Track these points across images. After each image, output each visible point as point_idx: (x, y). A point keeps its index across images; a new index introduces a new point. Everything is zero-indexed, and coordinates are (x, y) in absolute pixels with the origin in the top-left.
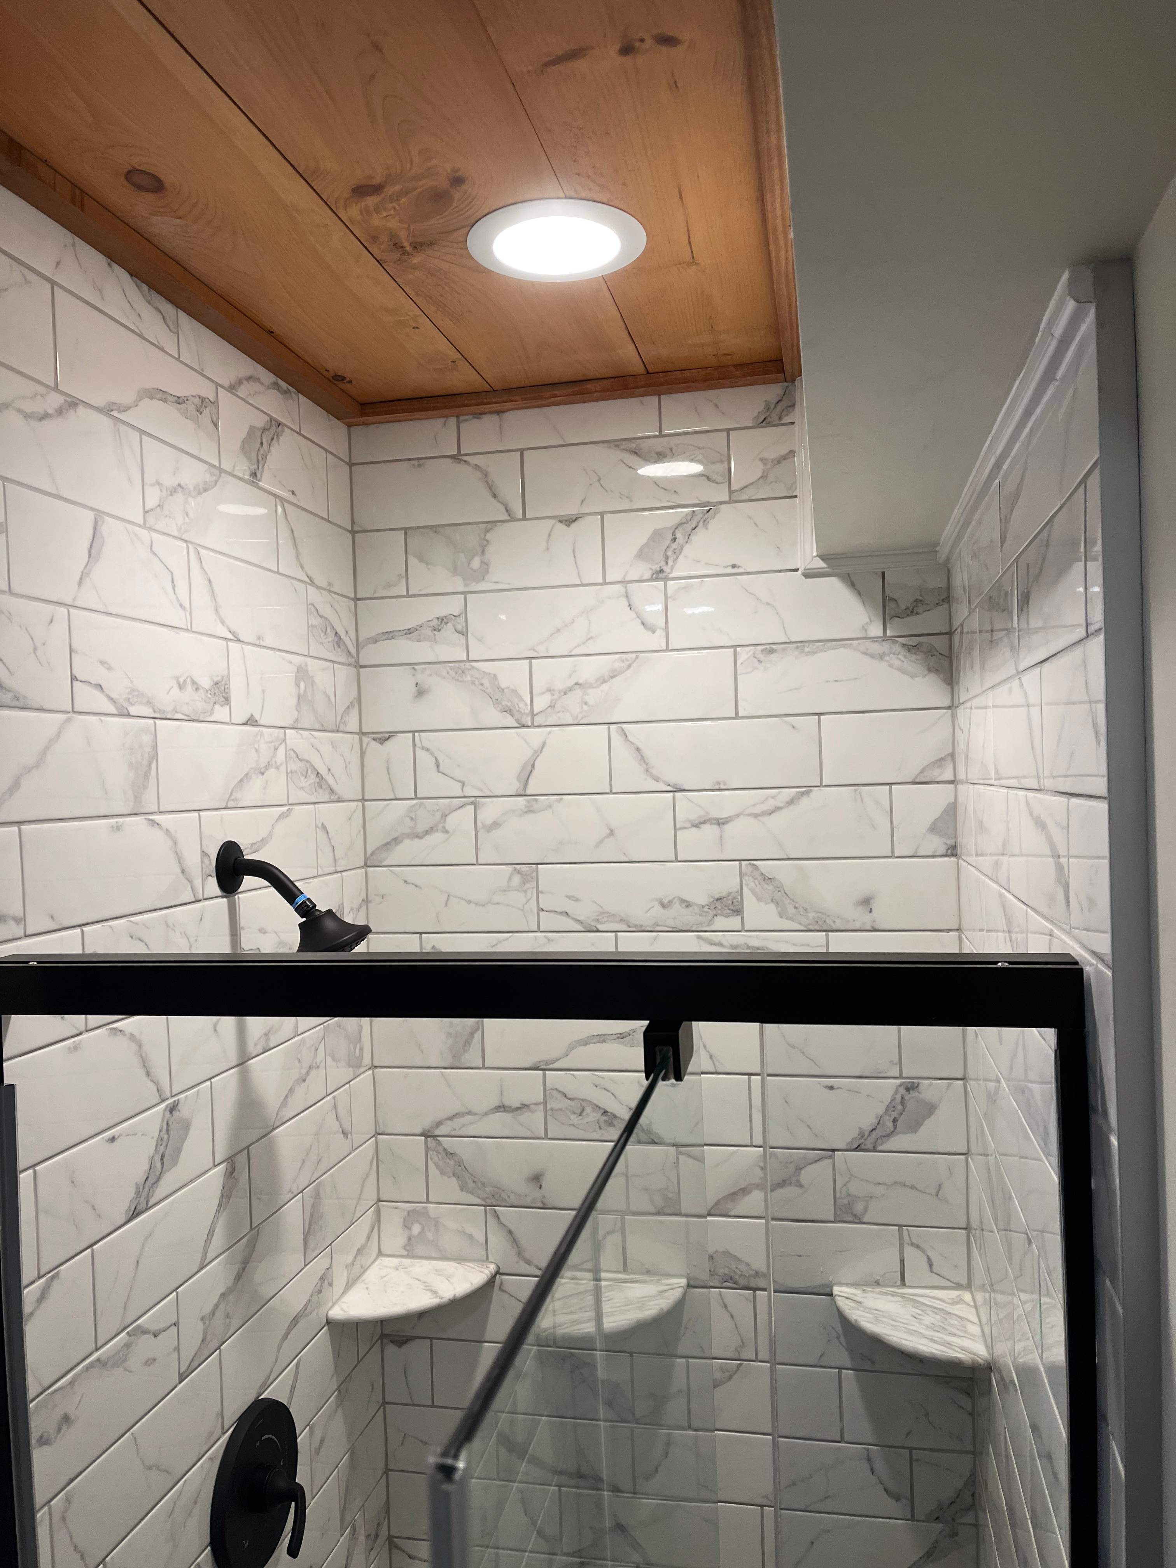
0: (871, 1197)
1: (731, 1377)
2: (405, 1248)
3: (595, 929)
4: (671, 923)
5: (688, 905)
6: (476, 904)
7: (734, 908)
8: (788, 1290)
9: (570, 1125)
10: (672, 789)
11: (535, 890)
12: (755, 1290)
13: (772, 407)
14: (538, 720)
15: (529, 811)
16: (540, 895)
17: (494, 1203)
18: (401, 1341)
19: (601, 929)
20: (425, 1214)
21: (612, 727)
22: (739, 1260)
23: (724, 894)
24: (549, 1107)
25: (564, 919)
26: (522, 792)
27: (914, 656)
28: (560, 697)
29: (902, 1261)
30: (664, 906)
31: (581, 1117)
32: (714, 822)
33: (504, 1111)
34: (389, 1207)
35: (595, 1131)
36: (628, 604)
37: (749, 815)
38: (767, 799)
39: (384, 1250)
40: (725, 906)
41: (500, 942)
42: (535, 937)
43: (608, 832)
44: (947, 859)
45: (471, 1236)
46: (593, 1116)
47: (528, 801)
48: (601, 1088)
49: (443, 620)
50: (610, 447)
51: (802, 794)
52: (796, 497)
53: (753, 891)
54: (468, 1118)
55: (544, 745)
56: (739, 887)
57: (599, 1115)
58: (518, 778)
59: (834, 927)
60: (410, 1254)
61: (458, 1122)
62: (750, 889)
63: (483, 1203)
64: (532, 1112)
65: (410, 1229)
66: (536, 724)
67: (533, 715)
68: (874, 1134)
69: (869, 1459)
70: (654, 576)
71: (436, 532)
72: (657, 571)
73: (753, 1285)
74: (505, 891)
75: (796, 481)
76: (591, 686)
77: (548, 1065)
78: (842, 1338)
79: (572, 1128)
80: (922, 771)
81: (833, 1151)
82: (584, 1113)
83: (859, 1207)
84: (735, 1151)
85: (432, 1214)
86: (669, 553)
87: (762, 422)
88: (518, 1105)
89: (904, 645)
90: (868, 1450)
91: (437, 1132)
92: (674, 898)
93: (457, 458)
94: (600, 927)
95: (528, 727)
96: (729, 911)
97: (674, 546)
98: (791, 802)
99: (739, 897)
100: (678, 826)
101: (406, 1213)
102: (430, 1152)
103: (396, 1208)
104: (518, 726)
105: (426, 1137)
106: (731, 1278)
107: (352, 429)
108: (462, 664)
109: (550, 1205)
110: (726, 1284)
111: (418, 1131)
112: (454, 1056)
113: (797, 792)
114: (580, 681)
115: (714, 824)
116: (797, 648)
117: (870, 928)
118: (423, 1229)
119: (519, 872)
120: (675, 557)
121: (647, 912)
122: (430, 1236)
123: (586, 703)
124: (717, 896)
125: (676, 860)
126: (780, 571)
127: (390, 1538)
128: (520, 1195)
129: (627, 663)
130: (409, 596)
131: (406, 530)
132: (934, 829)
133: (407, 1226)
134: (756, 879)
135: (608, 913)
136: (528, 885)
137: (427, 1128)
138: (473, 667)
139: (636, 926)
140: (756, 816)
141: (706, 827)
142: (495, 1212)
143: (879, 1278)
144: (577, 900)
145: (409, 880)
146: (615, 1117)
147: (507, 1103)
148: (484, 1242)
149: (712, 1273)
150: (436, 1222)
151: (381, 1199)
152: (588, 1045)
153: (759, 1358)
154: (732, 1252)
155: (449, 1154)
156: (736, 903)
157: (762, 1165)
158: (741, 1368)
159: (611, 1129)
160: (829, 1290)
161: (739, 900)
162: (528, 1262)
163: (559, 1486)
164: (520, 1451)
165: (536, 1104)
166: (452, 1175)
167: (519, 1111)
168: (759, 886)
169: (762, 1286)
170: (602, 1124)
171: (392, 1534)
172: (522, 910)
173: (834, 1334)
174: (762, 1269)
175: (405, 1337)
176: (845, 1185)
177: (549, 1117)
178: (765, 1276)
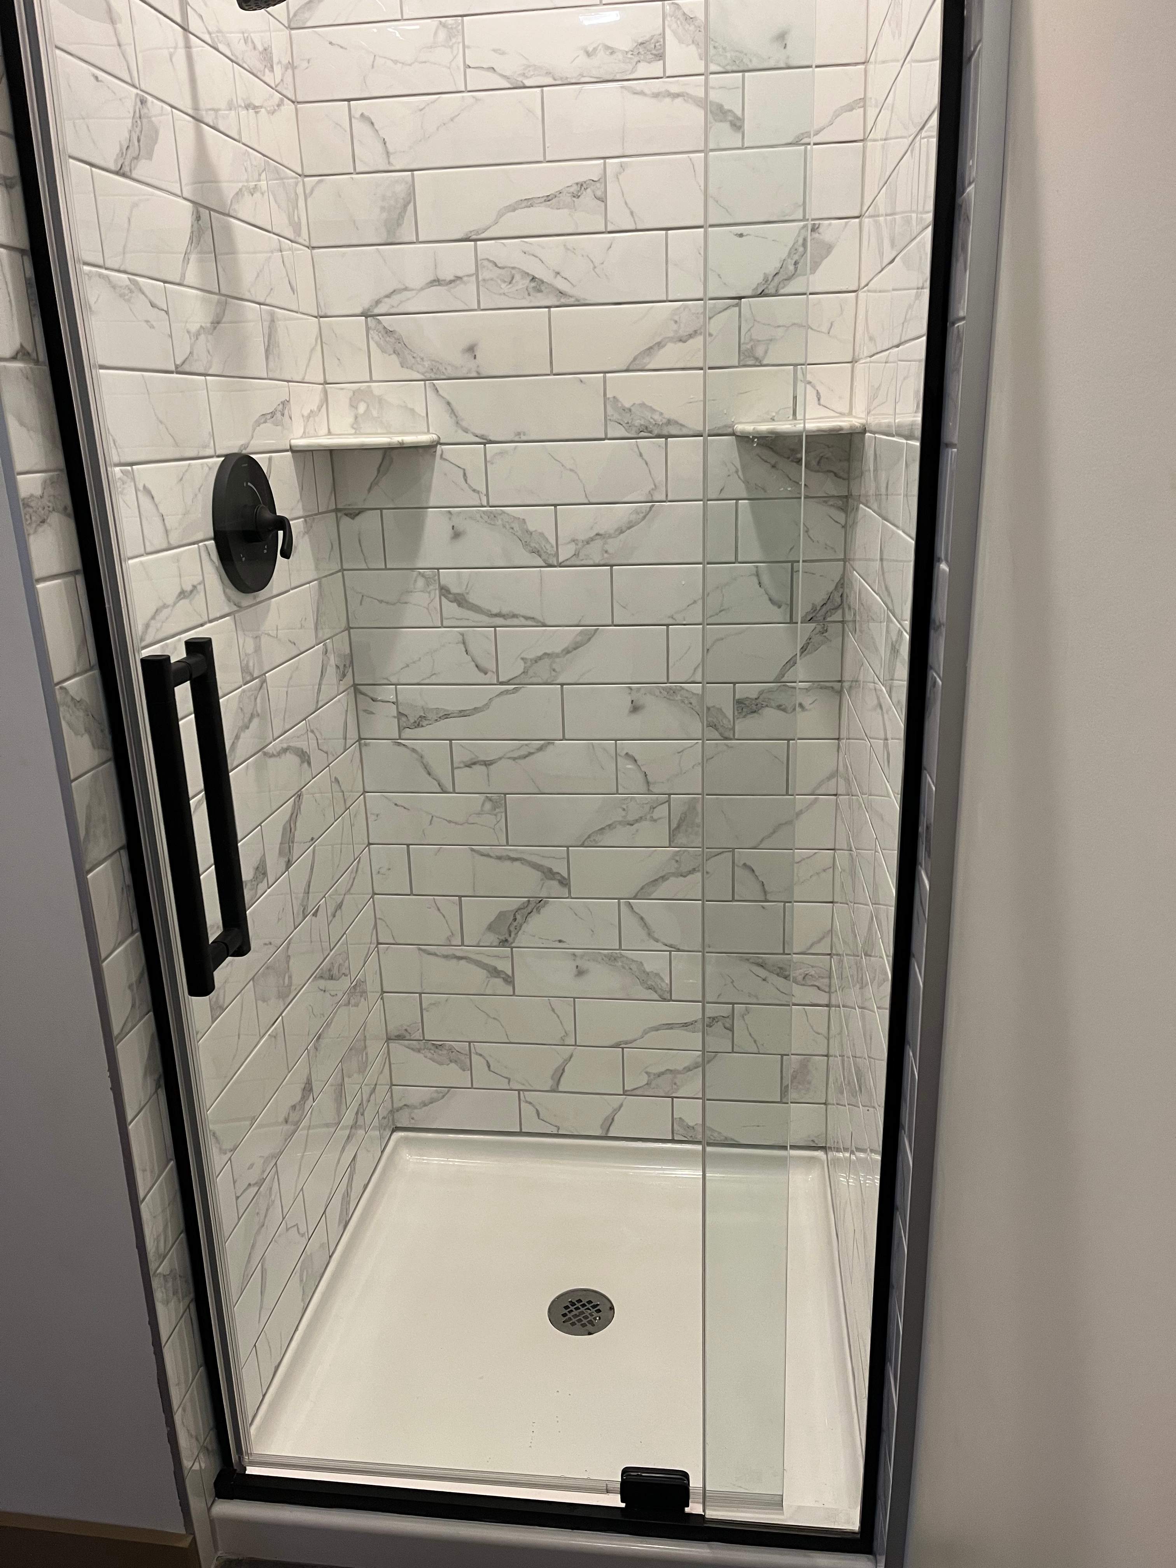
0: (771, 340)
1: (644, 517)
2: (353, 428)
3: (521, 85)
4: (595, 73)
5: (612, 51)
6: (402, 63)
7: (657, 53)
8: (696, 433)
9: (500, 294)
11: (461, 45)
12: (667, 437)
16: (466, 50)
17: (433, 376)
18: (354, 513)
19: (527, 84)
20: (369, 391)
22: (653, 410)
23: (647, 38)
24: (480, 278)
25: (490, 74)
29: (795, 396)
30: (588, 54)
31: (510, 286)
33: (439, 285)
34: (336, 388)
35: (524, 298)
39: (332, 430)
40: (648, 51)
41: (430, 104)
42: (463, 97)
45: (412, 411)
46: (522, 283)
48: (529, 254)
53: (675, 33)
54: (405, 295)
56: (661, 28)
57: (528, 281)
59: (751, 67)
60: (358, 432)
61: (396, 298)
62: (672, 31)
63: (422, 377)
64: (465, 283)
65: (356, 408)
68: (776, 280)
69: (758, 575)
73: (665, 432)
77: (479, 234)
78: (740, 473)
79: (503, 297)
81: (740, 298)
82: (514, 281)
83: (760, 351)
84: (652, 307)
85: (376, 392)
88: (452, 278)
90: (757, 567)
91: (377, 311)
92: (598, 45)
94: (527, 83)
96: (651, 56)
99: (661, 40)
101: (351, 393)
102: (371, 332)
103: (342, 389)
105: (366, 317)
106: (646, 428)
109: (484, 374)
110: (642, 434)
111: (359, 311)
112: (388, 232)
117: (782, 65)
118: (368, 406)
119: (444, 25)
121: (572, 62)
122: (375, 413)
124: (640, 40)
127: (355, 686)
128: (456, 368)
133: (353, 406)
134: (678, 18)
135: (534, 65)
136: (453, 40)
137: (366, 306)
139: (561, 78)
142: (434, 385)
143: (774, 414)
144: (503, 53)
145: (333, 42)
146: (543, 282)
147: (441, 277)
148: (425, 415)
149: (629, 426)
150: (380, 400)
151: (328, 382)
152: (517, 211)
153: (669, 499)
154: (647, 403)
155: (389, 332)
156: (658, 47)
157: (676, 318)
158: (654, 509)
159: (539, 295)
160: (730, 430)
161: (662, 43)
162: (466, 431)
163: (495, 627)
164: (460, 601)
165: (468, 276)
166: (392, 352)
167: (452, 285)
168: (680, 27)
169: (674, 432)
170: (530, 290)
171: (356, 682)
172: (449, 68)
173: (734, 469)
174: (673, 417)
175: (357, 509)
176: (749, 330)
177: (481, 288)
178: (676, 423)
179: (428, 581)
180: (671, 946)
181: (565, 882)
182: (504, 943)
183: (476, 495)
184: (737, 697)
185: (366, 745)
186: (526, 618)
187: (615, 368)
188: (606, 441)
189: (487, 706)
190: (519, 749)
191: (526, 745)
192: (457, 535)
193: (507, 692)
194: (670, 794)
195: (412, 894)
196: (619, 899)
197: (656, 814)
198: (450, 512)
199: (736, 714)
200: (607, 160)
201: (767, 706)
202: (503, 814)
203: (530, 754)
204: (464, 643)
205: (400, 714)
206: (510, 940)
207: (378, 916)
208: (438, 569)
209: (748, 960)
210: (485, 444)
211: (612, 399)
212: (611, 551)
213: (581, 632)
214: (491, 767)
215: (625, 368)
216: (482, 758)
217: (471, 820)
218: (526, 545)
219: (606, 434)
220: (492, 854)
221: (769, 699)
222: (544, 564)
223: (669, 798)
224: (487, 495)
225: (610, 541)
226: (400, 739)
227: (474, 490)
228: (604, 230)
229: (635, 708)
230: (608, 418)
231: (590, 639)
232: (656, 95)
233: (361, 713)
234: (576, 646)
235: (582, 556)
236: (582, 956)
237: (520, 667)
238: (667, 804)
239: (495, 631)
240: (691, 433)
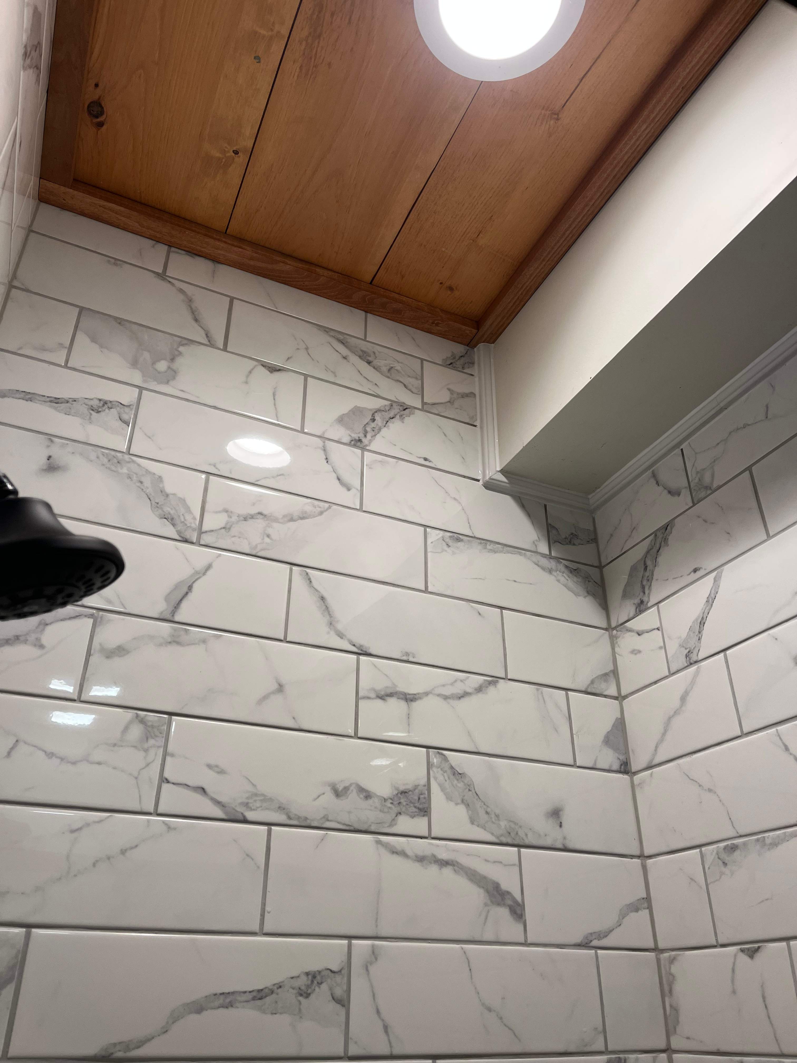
3: (241, 818)
4: (345, 818)
5: (368, 795)
6: (62, 759)
7: (421, 806)
10: (354, 649)
11: (161, 751)
13: (457, 358)
14: (206, 539)
15: (174, 641)
16: (168, 759)
19: (249, 818)
21: (295, 568)
23: (410, 787)
25: (198, 797)
26: (168, 617)
27: (575, 579)
28: (238, 522)
30: (338, 793)
32: (401, 696)
36: (325, 457)
37: (439, 695)
38: (456, 681)
40: (411, 802)
41: (88, 825)
42: (148, 821)
43: (276, 686)
44: (620, 775)
47: (175, 630)
49: (105, 404)
50: (319, 330)
51: (490, 683)
52: (475, 426)
53: (441, 786)
55: (209, 567)
56: (426, 779)
58: (167, 598)
59: (527, 842)
62: (438, 785)
66: (202, 542)
67: (201, 532)
70: (353, 442)
71: (120, 323)
72: (355, 440)
74: (115, 745)
75: (476, 415)
76: (276, 520)
80: (592, 682)
86: (368, 429)
87: (450, 365)
89: (567, 567)
92: (351, 785)
93: (162, 276)
94: (250, 816)
95: (192, 543)
96: (414, 810)
97: (373, 425)
98: (479, 689)
99: (426, 792)
100: (361, 694)
104: (179, 538)
107: (43, 205)
108: (119, 455)
113: (485, 680)
114: (265, 512)
115: (402, 699)
116: (481, 543)
117: (560, 846)
119: (142, 721)
120: (373, 433)
121: (315, 799)
123: (268, 536)
124: (402, 788)
125: (356, 736)
126: (464, 477)
129: (319, 509)
130: (66, 366)
131: (82, 309)
132: (607, 741)
134: (445, 772)
135: (263, 795)
136: (151, 742)
138: (134, 462)
139: (299, 818)
140: (446, 698)
141: (392, 702)
144: (222, 772)
152: (205, 1013)
156: (422, 800)
161: (426, 796)
168: (448, 781)
172: (136, 778)
200: (354, 942)
228: (342, 1054)
232: (421, 859)
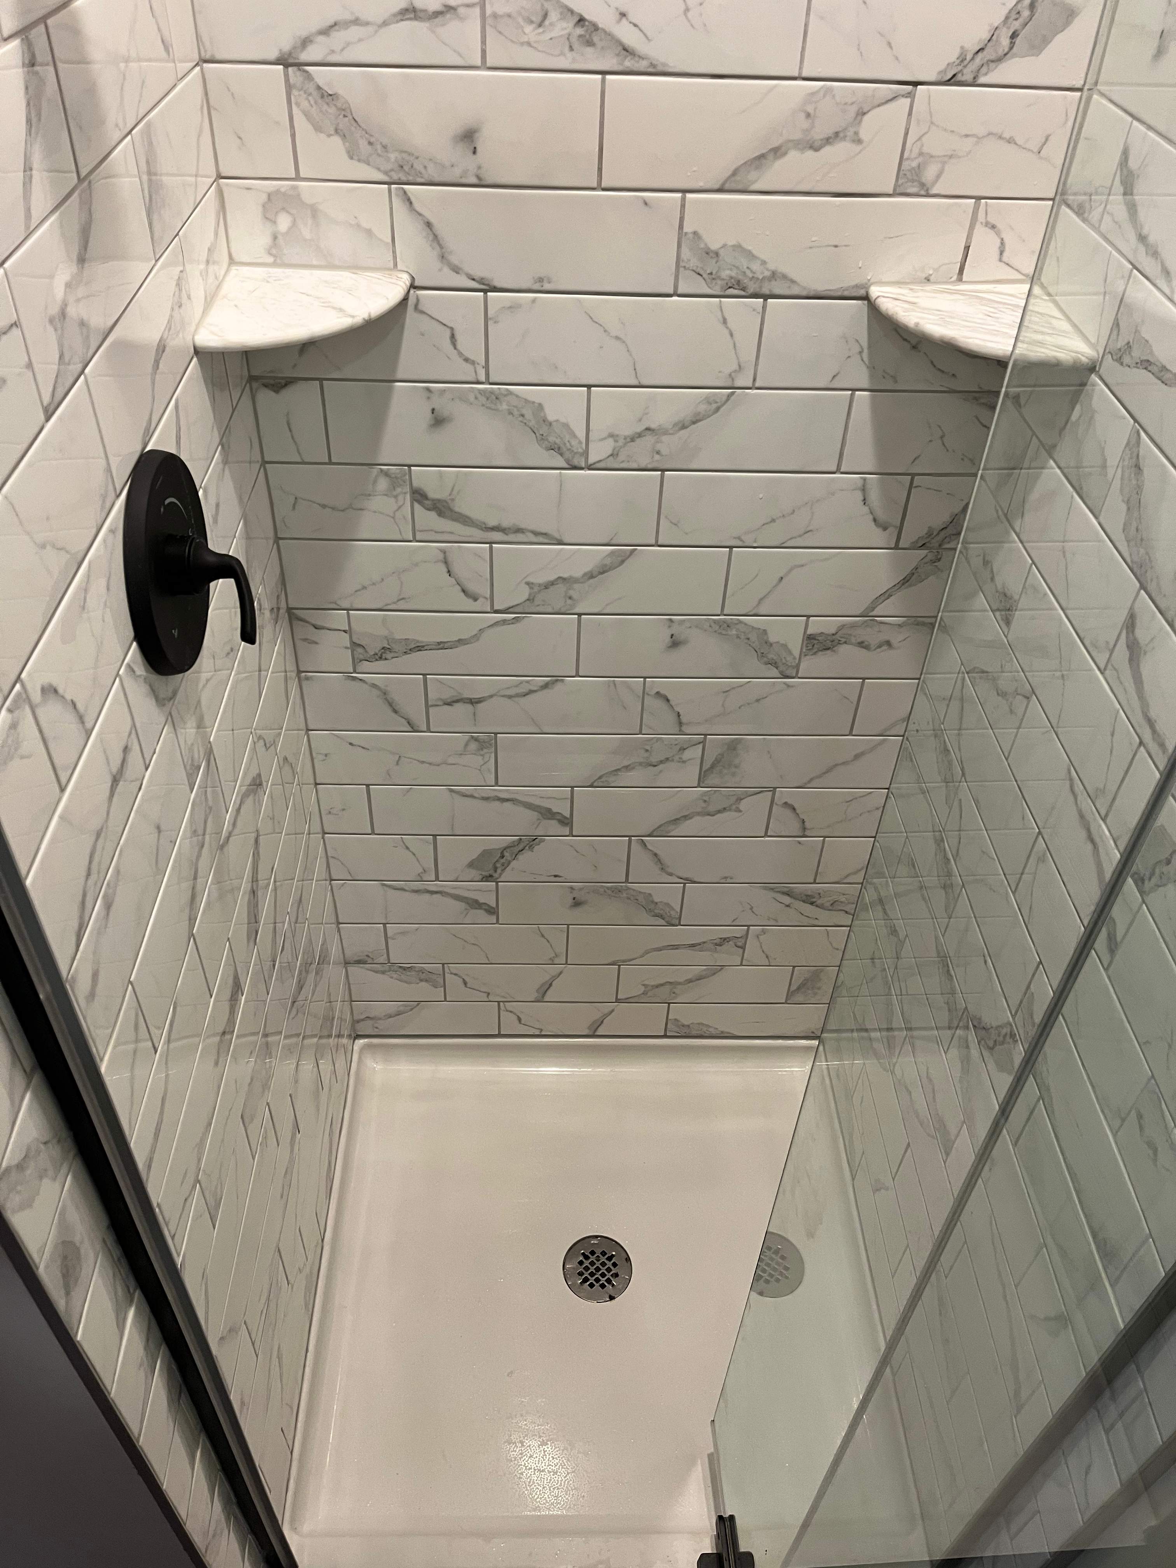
0: (951, 157)
1: (718, 409)
2: (270, 254)
8: (812, 294)
9: (522, 44)
12: (766, 297)
17: (404, 179)
18: (279, 385)
20: (296, 194)
22: (751, 256)
24: (489, 12)
29: (967, 248)
31: (541, 30)
33: (416, 18)
34: (239, 187)
35: (562, 54)
39: (236, 257)
45: (369, 232)
46: (561, 27)
54: (354, 32)
57: (571, 25)
60: (278, 261)
61: (339, 37)
63: (385, 178)
64: (462, 19)
65: (275, 223)
68: (980, 57)
69: (864, 489)
73: (765, 291)
78: (864, 354)
79: (526, 49)
81: (916, 84)
82: (547, 23)
83: (930, 172)
84: (772, 89)
85: (307, 198)
88: (438, 8)
90: (865, 479)
91: (304, 57)
101: (264, 197)
102: (295, 92)
103: (249, 189)
105: (286, 66)
106: (738, 282)
109: (490, 180)
110: (731, 291)
111: (271, 54)
118: (294, 223)
122: (307, 233)
127: (289, 610)
128: (443, 166)
133: (268, 218)
137: (286, 47)
142: (405, 192)
143: (931, 272)
146: (596, 28)
147: (419, 4)
148: (389, 240)
149: (713, 277)
150: (314, 211)
151: (223, 175)
153: (757, 385)
154: (745, 245)
155: (327, 96)
157: (810, 109)
158: (733, 398)
159: (589, 50)
160: (862, 292)
162: (456, 270)
163: (491, 543)
164: (441, 508)
165: (468, 6)
166: (332, 132)
167: (440, 19)
169: (777, 291)
170: (574, 40)
171: (290, 606)
173: (858, 349)
174: (783, 269)
175: (282, 378)
176: (920, 139)
177: (488, 28)
178: (784, 277)
179: (395, 482)
180: (686, 879)
181: (566, 822)
182: (488, 878)
183: (469, 367)
184: (809, 632)
185: (307, 678)
186: (536, 534)
187: (701, 184)
188: (675, 298)
189: (476, 637)
190: (517, 686)
191: (528, 682)
192: (438, 421)
193: (504, 622)
194: (705, 735)
195: (373, 833)
196: (630, 836)
197: (687, 755)
198: (428, 389)
199: (804, 650)
201: (845, 643)
202: (493, 755)
203: (531, 692)
204: (446, 562)
205: (354, 645)
206: (496, 875)
207: (329, 854)
208: (410, 466)
209: (772, 889)
210: (485, 291)
211: (691, 236)
212: (664, 451)
213: (613, 552)
214: (480, 705)
215: (717, 186)
216: (467, 694)
217: (450, 761)
218: (541, 439)
219: (676, 287)
220: (476, 795)
221: (850, 635)
222: (566, 466)
223: (705, 739)
224: (487, 367)
225: (665, 438)
226: (355, 672)
227: (467, 360)
229: (675, 643)
230: (682, 264)
231: (623, 562)
233: (299, 643)
234: (603, 570)
235: (622, 457)
236: (581, 889)
237: (524, 593)
238: (701, 746)
239: (491, 548)
240: (804, 293)
